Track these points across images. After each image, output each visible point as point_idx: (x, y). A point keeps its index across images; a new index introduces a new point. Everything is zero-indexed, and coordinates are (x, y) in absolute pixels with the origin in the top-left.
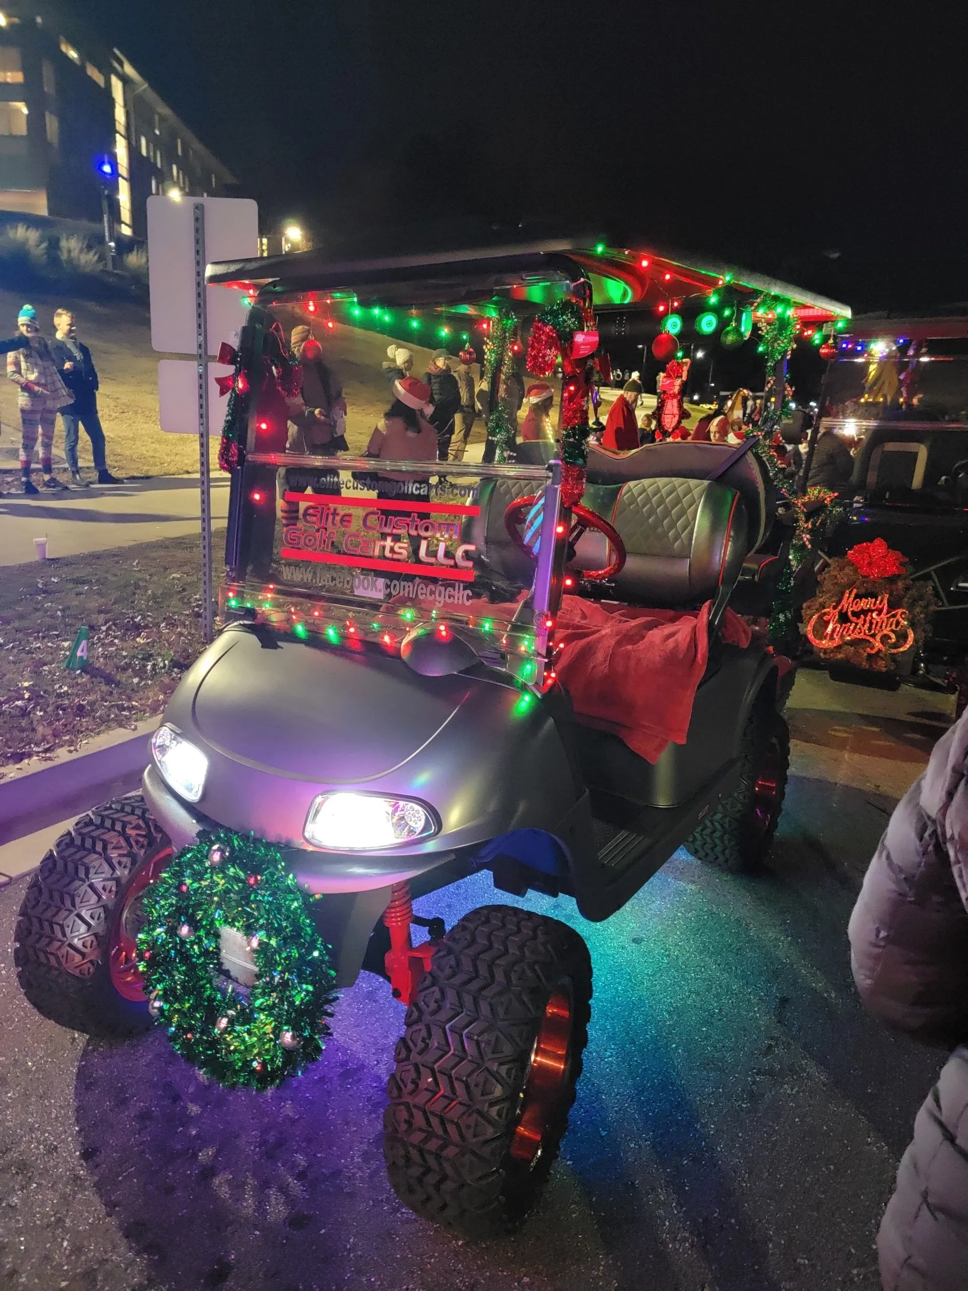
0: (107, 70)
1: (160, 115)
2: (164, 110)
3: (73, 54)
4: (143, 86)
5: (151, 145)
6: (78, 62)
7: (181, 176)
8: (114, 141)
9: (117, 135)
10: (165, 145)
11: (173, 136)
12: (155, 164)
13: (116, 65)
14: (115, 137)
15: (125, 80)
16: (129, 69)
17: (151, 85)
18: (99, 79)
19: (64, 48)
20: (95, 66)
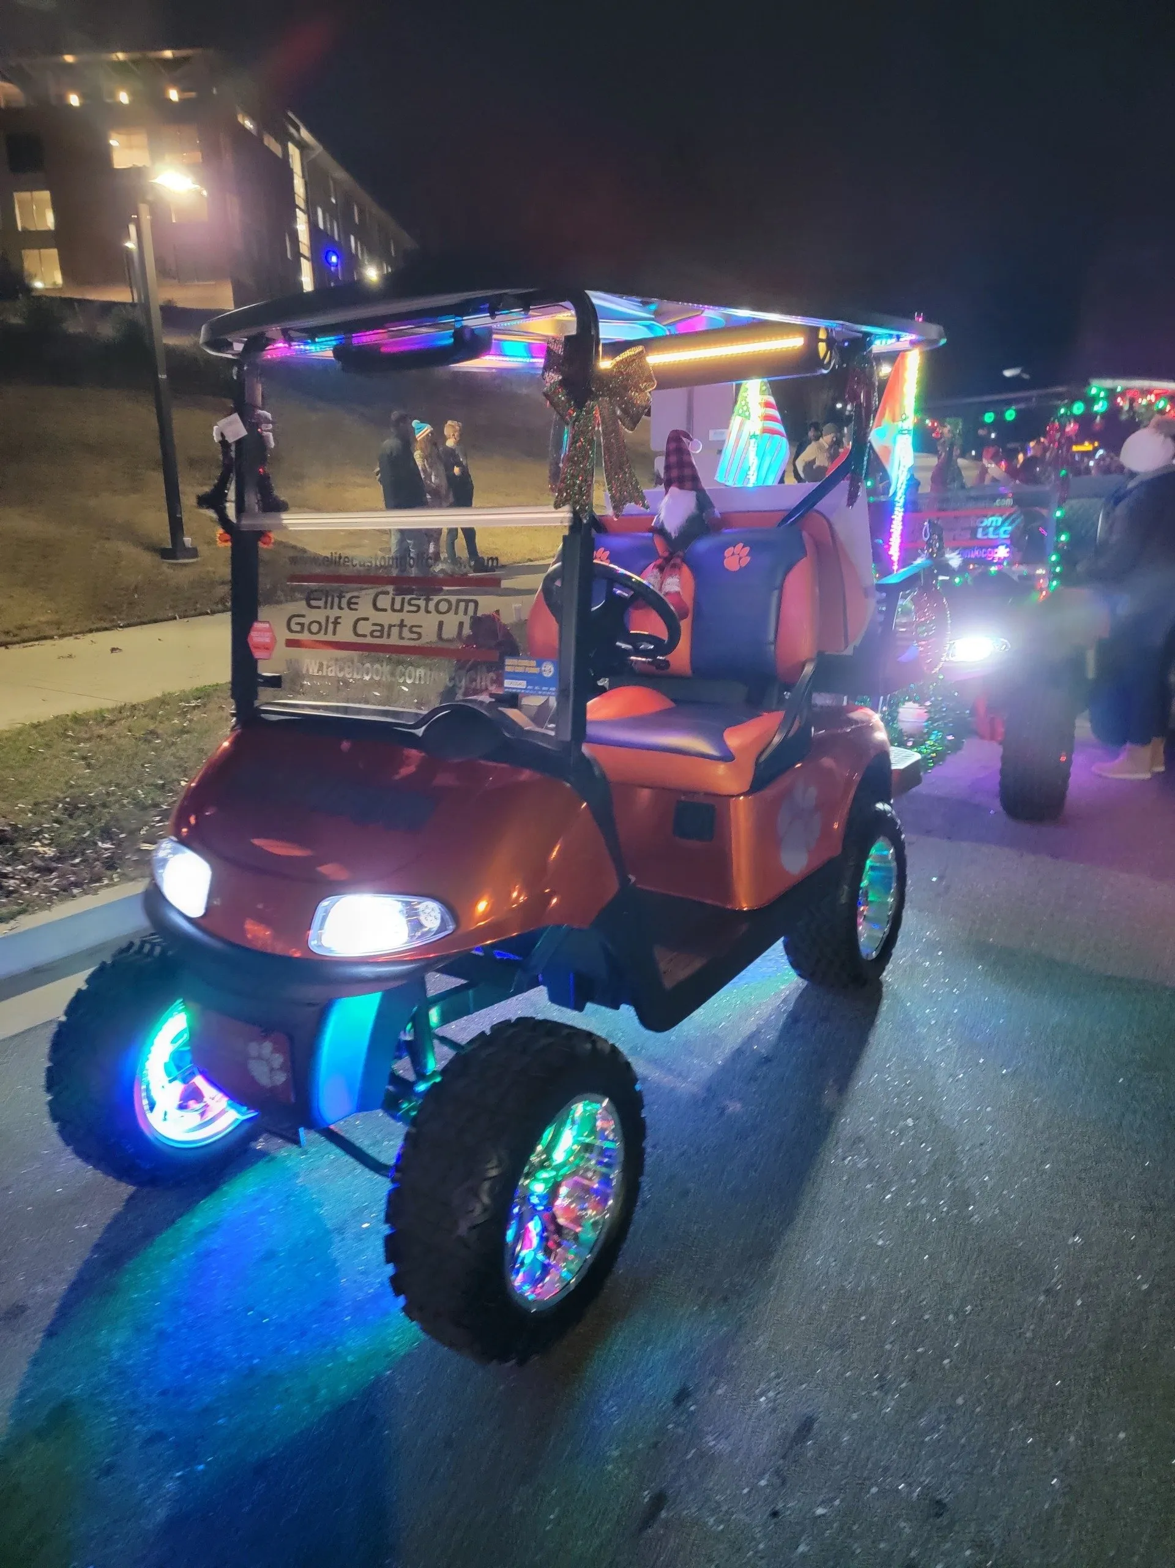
0: (284, 138)
1: (335, 181)
2: (340, 174)
3: (248, 124)
4: (318, 148)
5: (327, 215)
6: (254, 132)
7: (359, 248)
8: (294, 218)
9: (297, 210)
10: (341, 214)
11: (347, 202)
12: (333, 237)
13: (292, 130)
14: (295, 212)
15: (302, 146)
16: (305, 134)
17: (326, 147)
18: (276, 148)
19: (240, 119)
20: (272, 135)
